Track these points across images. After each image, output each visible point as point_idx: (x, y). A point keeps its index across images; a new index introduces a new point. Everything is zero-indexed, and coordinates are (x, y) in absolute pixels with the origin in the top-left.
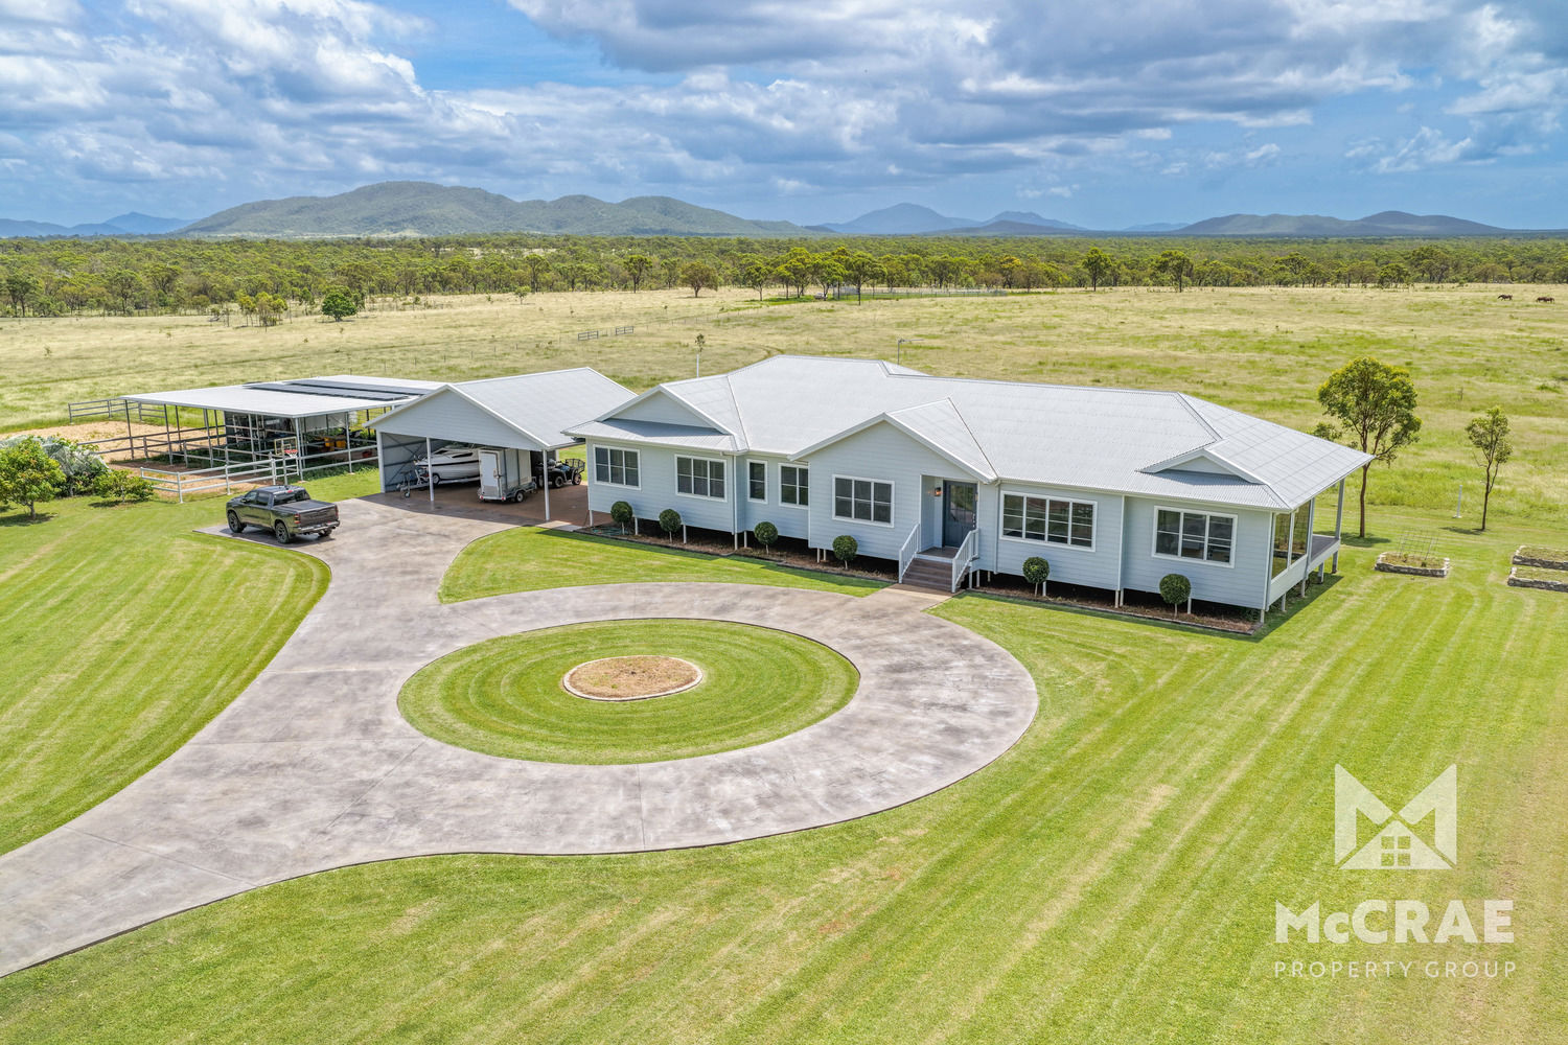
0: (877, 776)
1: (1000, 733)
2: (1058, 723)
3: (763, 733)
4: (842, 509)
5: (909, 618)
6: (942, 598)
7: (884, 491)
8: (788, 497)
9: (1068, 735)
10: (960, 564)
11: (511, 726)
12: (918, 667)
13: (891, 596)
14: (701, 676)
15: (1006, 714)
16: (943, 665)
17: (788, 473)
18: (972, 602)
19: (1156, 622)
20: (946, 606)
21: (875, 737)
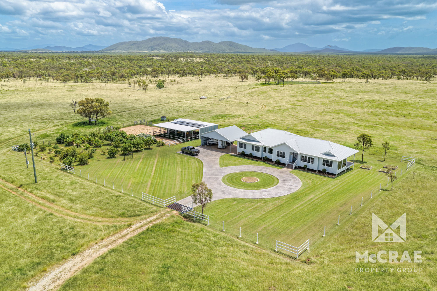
0: (281, 193)
1: (296, 189)
2: (303, 188)
3: (267, 187)
4: (278, 155)
5: (286, 173)
6: (292, 170)
7: (284, 153)
8: (269, 152)
9: (303, 190)
10: (295, 165)
11: (237, 185)
12: (287, 180)
13: (284, 169)
14: (259, 180)
15: (297, 187)
16: (290, 180)
17: (270, 149)
18: (296, 171)
19: (321, 175)
20: (292, 171)
21: (281, 189)
